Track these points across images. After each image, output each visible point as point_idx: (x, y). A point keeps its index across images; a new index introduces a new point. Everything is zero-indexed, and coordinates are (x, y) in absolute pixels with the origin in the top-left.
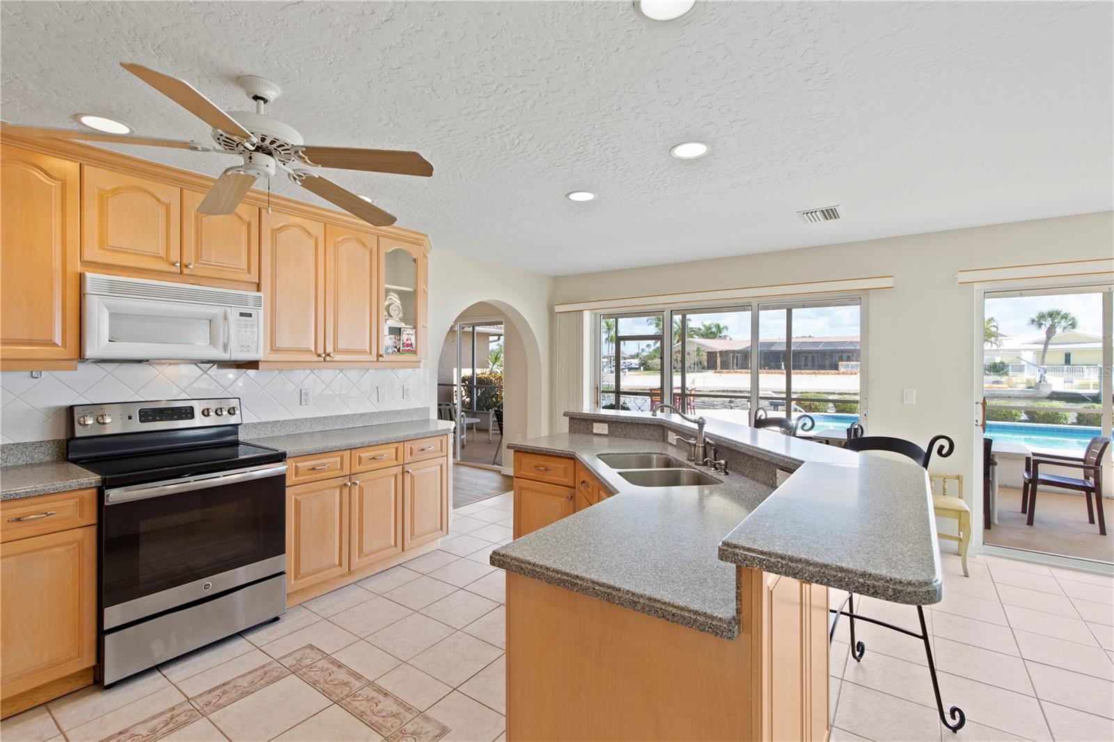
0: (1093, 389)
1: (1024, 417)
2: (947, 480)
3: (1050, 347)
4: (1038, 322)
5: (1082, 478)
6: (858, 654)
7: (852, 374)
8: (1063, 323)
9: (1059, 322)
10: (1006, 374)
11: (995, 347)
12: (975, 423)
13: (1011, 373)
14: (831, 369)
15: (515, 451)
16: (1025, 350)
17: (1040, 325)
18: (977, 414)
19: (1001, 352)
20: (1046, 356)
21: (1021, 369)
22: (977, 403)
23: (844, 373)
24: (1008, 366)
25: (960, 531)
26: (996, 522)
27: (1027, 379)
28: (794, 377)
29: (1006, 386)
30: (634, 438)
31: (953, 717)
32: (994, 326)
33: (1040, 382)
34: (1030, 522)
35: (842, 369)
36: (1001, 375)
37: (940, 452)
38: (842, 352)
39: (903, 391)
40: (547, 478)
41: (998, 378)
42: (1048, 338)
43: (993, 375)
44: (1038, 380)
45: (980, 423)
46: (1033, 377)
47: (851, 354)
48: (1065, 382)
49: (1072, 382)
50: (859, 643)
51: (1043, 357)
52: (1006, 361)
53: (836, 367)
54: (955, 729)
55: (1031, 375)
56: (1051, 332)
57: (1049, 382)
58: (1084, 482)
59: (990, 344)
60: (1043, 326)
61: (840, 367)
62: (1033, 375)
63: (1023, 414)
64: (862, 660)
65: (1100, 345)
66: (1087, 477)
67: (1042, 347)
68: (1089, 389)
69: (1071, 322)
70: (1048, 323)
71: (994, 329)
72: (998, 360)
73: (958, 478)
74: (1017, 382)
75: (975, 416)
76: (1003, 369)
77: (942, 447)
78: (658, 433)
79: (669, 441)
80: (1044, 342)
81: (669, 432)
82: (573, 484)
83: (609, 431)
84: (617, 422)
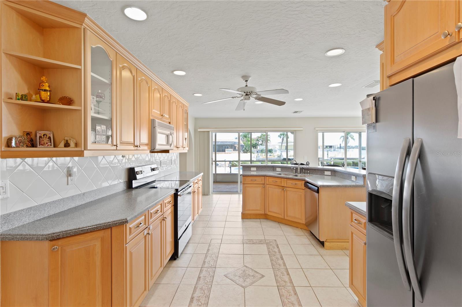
3: (283, 144)
7: (230, 153)
9: (285, 137)
10: (272, 153)
13: (274, 152)
14: (222, 152)
15: (243, 176)
16: (277, 145)
17: (281, 137)
19: (271, 146)
21: (276, 151)
23: (227, 153)
27: (278, 155)
28: (217, 155)
29: (273, 157)
30: (265, 171)
35: (226, 152)
36: (271, 153)
38: (226, 145)
40: (255, 183)
42: (282, 141)
44: (280, 155)
47: (229, 146)
52: (272, 148)
53: (225, 151)
55: (278, 153)
57: (283, 155)
61: (226, 151)
65: (293, 144)
67: (281, 144)
68: (291, 157)
74: (275, 155)
78: (272, 169)
79: (277, 170)
80: (281, 142)
81: (277, 168)
82: (264, 183)
83: (256, 170)
84: (259, 167)
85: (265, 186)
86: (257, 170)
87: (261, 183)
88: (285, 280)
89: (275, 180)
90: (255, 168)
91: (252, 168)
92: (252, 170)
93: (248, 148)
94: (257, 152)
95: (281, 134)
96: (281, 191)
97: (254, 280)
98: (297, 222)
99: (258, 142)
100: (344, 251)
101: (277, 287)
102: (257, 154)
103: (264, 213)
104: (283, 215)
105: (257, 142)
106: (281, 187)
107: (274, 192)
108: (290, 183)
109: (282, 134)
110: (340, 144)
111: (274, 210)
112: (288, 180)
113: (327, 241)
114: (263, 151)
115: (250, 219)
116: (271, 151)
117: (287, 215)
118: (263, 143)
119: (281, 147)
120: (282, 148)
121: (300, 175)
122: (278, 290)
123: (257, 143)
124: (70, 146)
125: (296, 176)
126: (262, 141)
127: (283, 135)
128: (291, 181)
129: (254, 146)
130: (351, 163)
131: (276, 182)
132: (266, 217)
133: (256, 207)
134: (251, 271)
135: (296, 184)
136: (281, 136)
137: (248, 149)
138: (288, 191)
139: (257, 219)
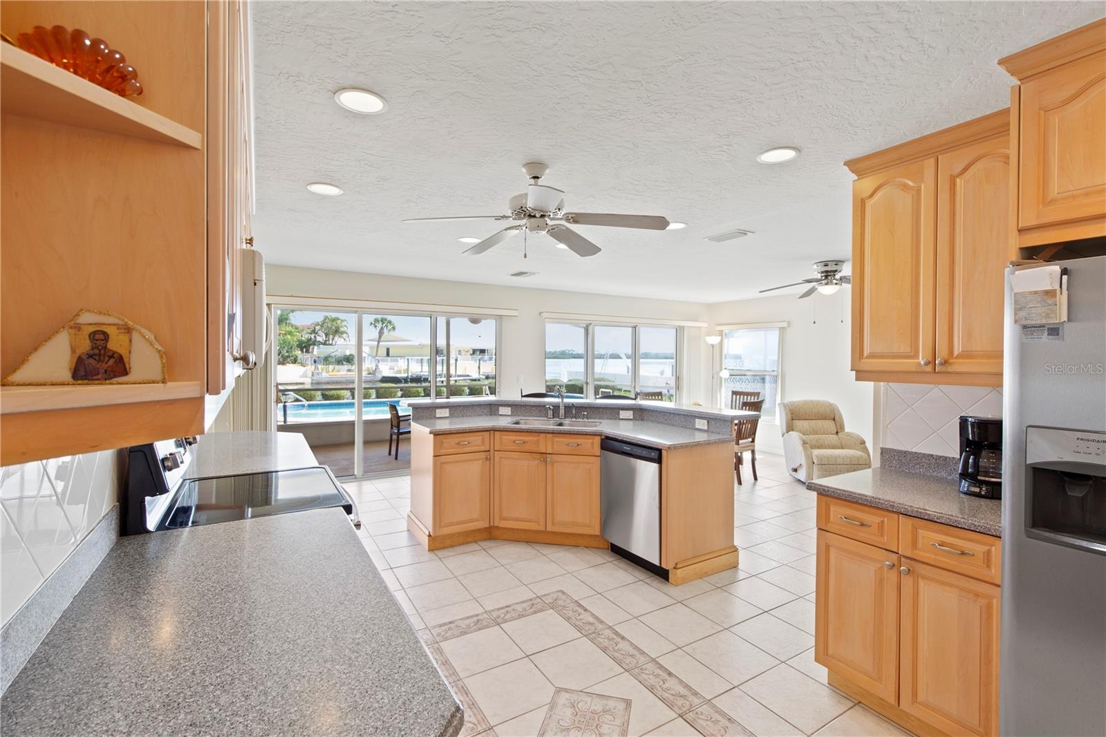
0: (404, 373)
3: (381, 343)
4: (374, 324)
8: (390, 327)
9: (387, 325)
11: (345, 343)
24: (355, 357)
27: (368, 368)
30: (470, 416)
32: (344, 326)
36: (351, 365)
40: (467, 450)
41: (349, 367)
42: (380, 337)
43: (346, 365)
44: (374, 369)
46: (372, 366)
48: (389, 369)
49: (392, 369)
52: (353, 354)
55: (369, 364)
56: (381, 333)
57: (381, 369)
59: (343, 340)
60: (377, 328)
62: (372, 364)
67: (376, 343)
68: (401, 373)
69: (393, 326)
70: (379, 325)
72: (347, 352)
78: (487, 410)
79: (500, 413)
80: (377, 339)
81: (500, 408)
82: (488, 449)
83: (448, 415)
84: (457, 406)
85: (492, 457)
86: (452, 415)
87: (483, 448)
88: (680, 693)
89: (518, 438)
90: (448, 410)
91: (438, 411)
92: (437, 416)
93: (287, 352)
94: (315, 362)
95: (376, 320)
96: (538, 464)
97: (618, 722)
98: (576, 534)
99: (315, 337)
100: (705, 579)
101: (680, 718)
102: (313, 367)
103: (488, 526)
104: (542, 523)
105: (313, 337)
106: (537, 456)
107: (516, 468)
108: (561, 443)
109: (380, 320)
111: (518, 512)
112: (557, 437)
113: (678, 566)
114: (330, 359)
115: (452, 546)
116: (352, 360)
117: (553, 521)
118: (329, 340)
119: (377, 351)
120: (379, 353)
121: (567, 421)
122: (692, 726)
123: (311, 338)
124: (125, 372)
125: (560, 425)
126: (327, 335)
127: (381, 323)
128: (564, 440)
129: (305, 347)
131: (524, 442)
132: (490, 534)
133: (469, 514)
134: (588, 699)
135: (578, 445)
136: (377, 325)
137: (287, 354)
138: (557, 462)
139: (468, 543)
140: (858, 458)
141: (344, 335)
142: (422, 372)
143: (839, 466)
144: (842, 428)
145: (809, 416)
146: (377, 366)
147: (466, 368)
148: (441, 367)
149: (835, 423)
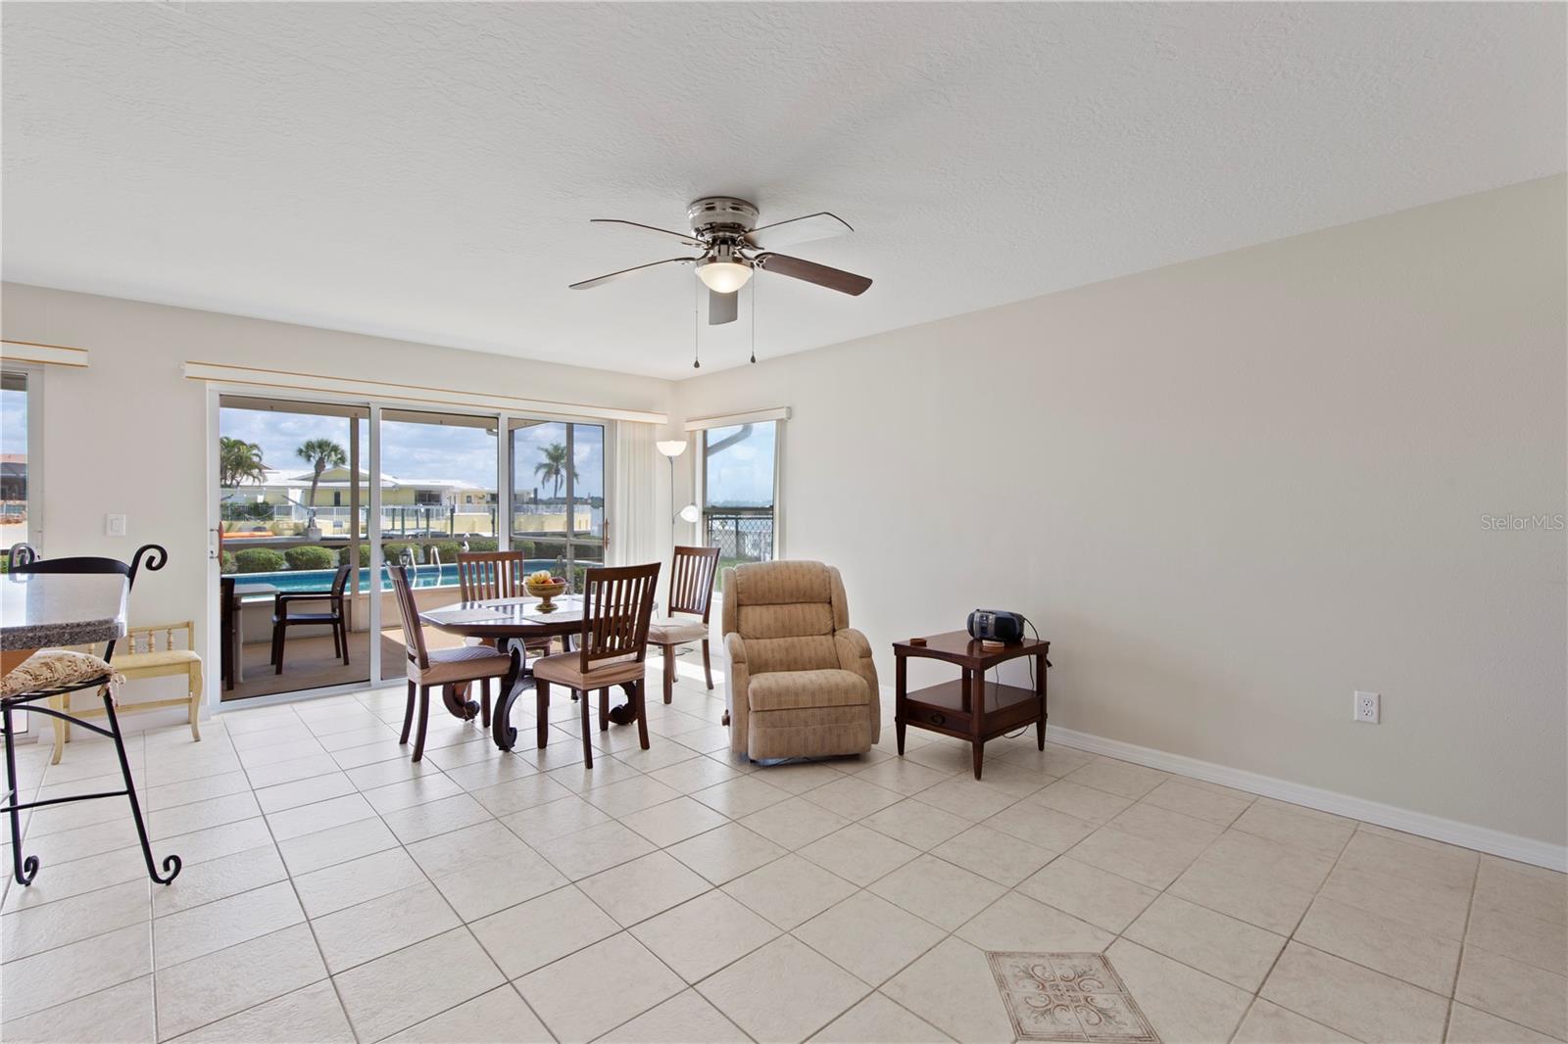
1: (286, 565)
2: (172, 631)
3: (319, 484)
4: (307, 451)
5: (330, 612)
6: (26, 875)
8: (334, 457)
9: (329, 456)
10: (270, 518)
11: (257, 483)
12: (210, 555)
13: (276, 517)
16: (293, 487)
17: (308, 457)
18: (211, 543)
19: (265, 489)
20: (316, 495)
21: (287, 511)
22: (212, 530)
24: (273, 507)
25: (190, 691)
26: (241, 679)
27: (295, 524)
29: (270, 533)
31: (166, 867)
32: (257, 455)
33: (309, 526)
34: (279, 671)
36: (264, 520)
37: (149, 565)
39: (105, 517)
41: (260, 523)
42: (318, 473)
43: (255, 520)
44: (307, 524)
45: (216, 554)
46: (301, 522)
48: (335, 526)
49: (341, 526)
50: (29, 860)
51: (312, 496)
52: (270, 500)
54: (168, 882)
55: (299, 519)
56: (320, 466)
57: (318, 526)
58: (331, 615)
59: (251, 478)
60: (312, 459)
62: (302, 519)
63: (285, 562)
64: (33, 883)
66: (334, 610)
67: (311, 483)
69: (339, 456)
70: (316, 456)
71: (256, 459)
72: (260, 499)
73: (188, 625)
74: (285, 527)
75: (209, 545)
76: (266, 513)
77: (152, 559)
80: (313, 478)
95: (310, 449)
109: (316, 448)
110: (536, 490)
130: (530, 549)
140: (846, 692)
141: (255, 472)
142: (393, 529)
143: (802, 714)
144: (843, 620)
145: (777, 595)
146: (311, 520)
147: (474, 524)
148: (425, 522)
149: (832, 612)
